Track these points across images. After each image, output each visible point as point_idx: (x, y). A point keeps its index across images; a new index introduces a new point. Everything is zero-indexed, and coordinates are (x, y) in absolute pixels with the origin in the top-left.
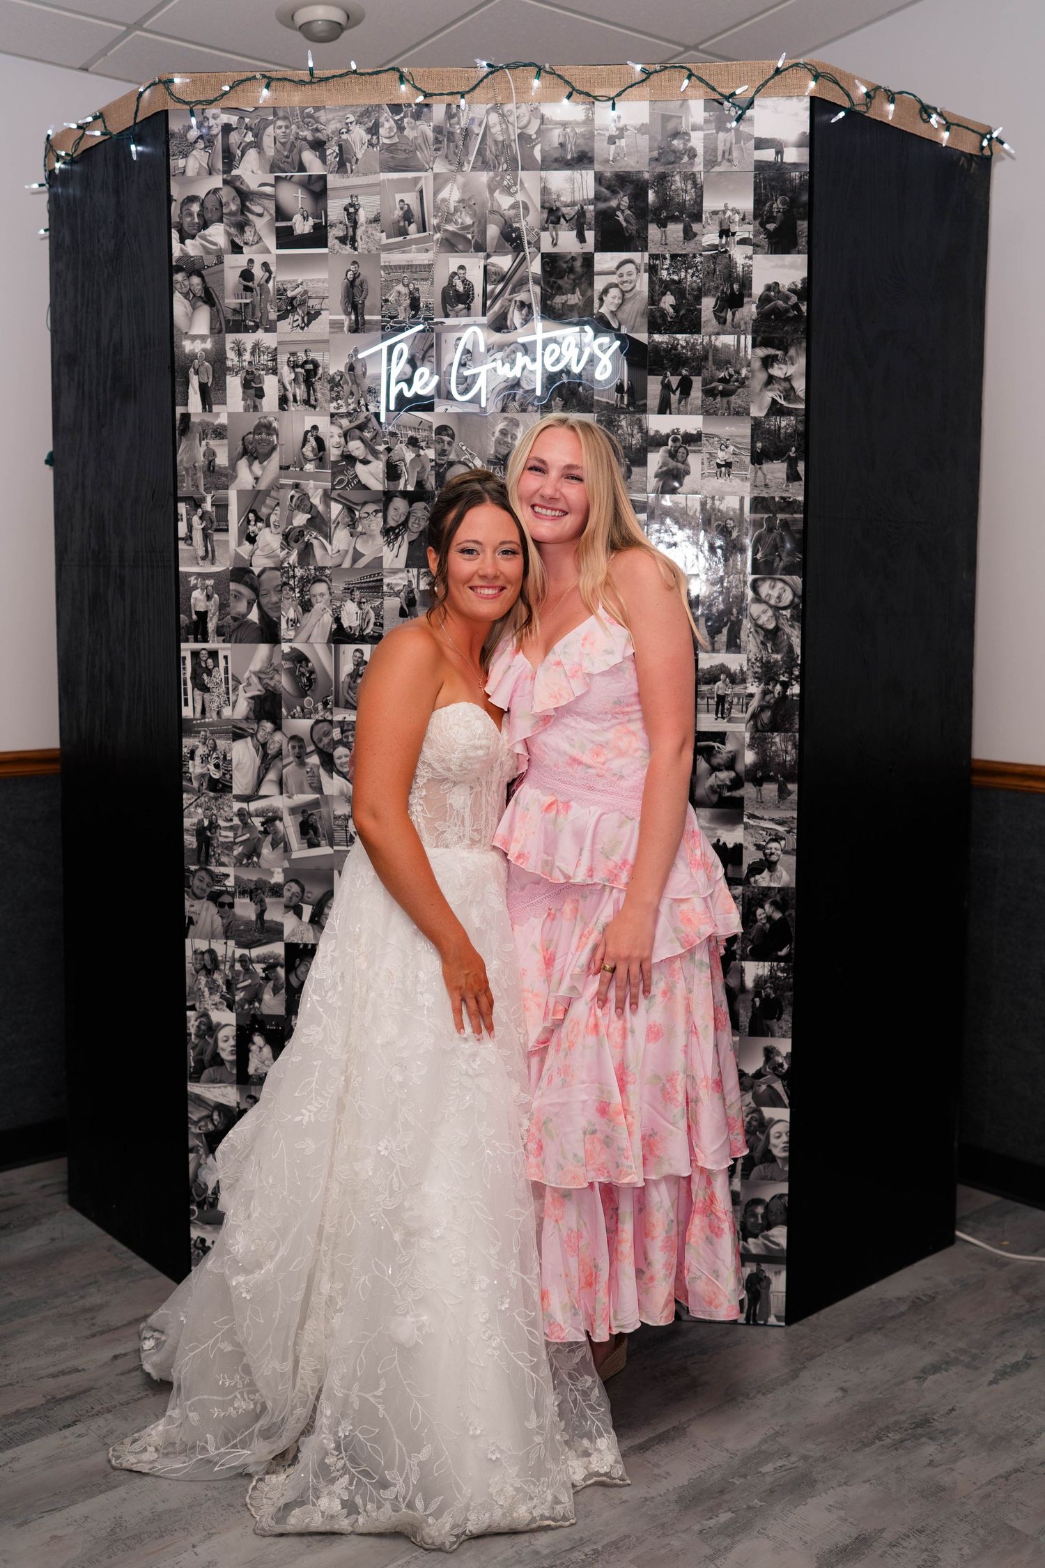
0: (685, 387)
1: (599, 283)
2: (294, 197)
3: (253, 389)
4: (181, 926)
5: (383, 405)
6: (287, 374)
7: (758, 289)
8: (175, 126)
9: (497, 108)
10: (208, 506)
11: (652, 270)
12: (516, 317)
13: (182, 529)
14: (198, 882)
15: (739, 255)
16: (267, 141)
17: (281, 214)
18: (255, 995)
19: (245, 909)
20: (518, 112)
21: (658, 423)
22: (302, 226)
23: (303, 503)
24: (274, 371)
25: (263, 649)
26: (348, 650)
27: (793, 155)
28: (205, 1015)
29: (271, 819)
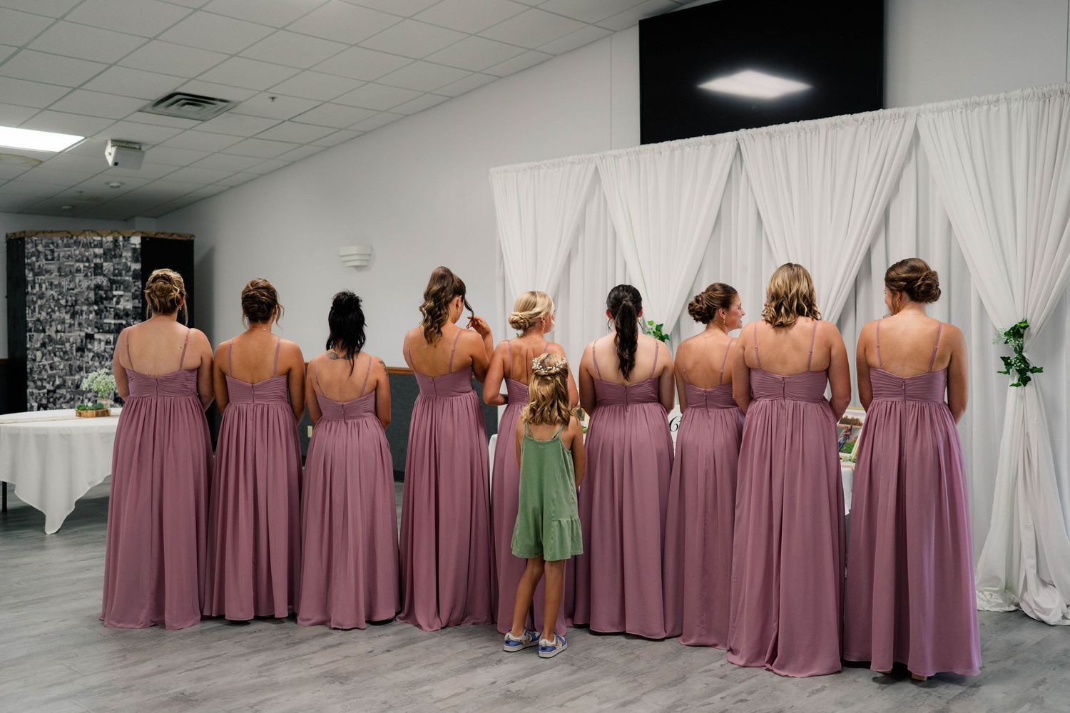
0: (120, 287)
1: (104, 268)
2: (48, 252)
3: (41, 287)
4: (27, 387)
5: (64, 290)
6: (47, 284)
7: (132, 269)
8: (26, 239)
9: (85, 237)
10: (32, 307)
11: (114, 266)
12: (89, 274)
13: (27, 312)
14: (30, 378)
15: (129, 264)
16: (43, 241)
17: (46, 255)
18: (41, 400)
19: (39, 383)
20: (89, 238)
21: (115, 293)
22: (50, 257)
23: (50, 307)
24: (45, 283)
25: (42, 334)
26: (59, 334)
27: (138, 246)
28: (31, 404)
29: (44, 366)
